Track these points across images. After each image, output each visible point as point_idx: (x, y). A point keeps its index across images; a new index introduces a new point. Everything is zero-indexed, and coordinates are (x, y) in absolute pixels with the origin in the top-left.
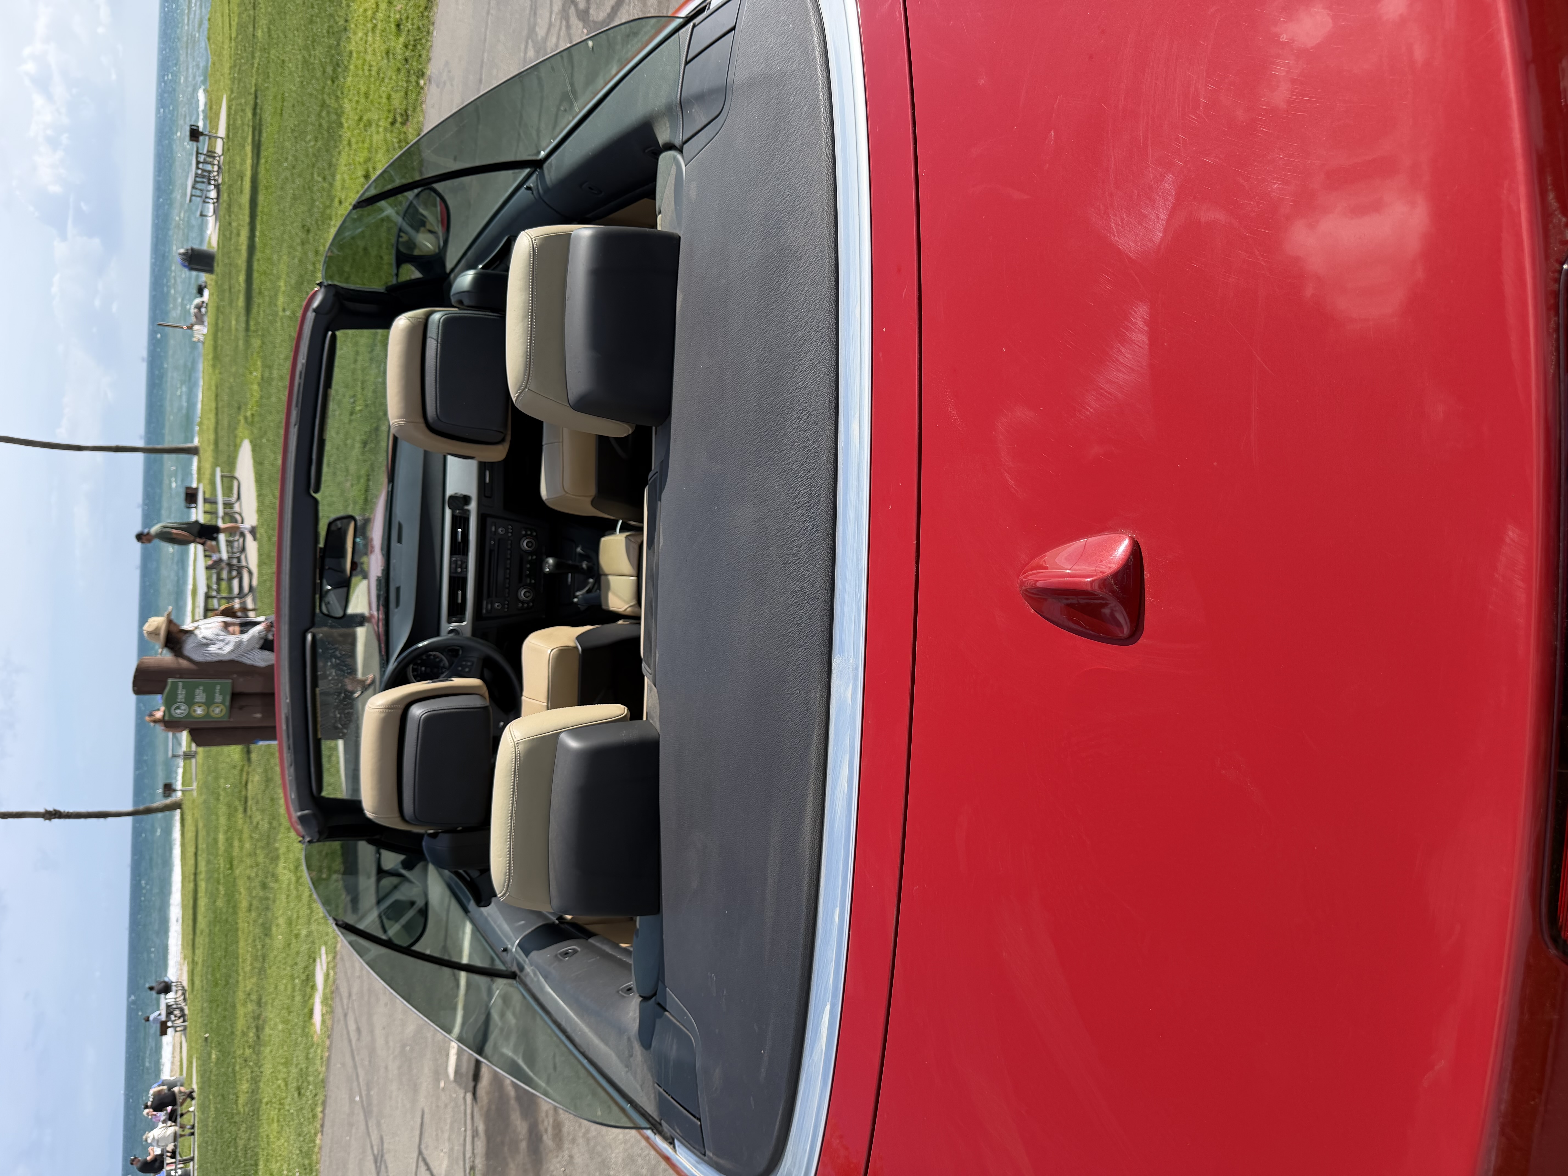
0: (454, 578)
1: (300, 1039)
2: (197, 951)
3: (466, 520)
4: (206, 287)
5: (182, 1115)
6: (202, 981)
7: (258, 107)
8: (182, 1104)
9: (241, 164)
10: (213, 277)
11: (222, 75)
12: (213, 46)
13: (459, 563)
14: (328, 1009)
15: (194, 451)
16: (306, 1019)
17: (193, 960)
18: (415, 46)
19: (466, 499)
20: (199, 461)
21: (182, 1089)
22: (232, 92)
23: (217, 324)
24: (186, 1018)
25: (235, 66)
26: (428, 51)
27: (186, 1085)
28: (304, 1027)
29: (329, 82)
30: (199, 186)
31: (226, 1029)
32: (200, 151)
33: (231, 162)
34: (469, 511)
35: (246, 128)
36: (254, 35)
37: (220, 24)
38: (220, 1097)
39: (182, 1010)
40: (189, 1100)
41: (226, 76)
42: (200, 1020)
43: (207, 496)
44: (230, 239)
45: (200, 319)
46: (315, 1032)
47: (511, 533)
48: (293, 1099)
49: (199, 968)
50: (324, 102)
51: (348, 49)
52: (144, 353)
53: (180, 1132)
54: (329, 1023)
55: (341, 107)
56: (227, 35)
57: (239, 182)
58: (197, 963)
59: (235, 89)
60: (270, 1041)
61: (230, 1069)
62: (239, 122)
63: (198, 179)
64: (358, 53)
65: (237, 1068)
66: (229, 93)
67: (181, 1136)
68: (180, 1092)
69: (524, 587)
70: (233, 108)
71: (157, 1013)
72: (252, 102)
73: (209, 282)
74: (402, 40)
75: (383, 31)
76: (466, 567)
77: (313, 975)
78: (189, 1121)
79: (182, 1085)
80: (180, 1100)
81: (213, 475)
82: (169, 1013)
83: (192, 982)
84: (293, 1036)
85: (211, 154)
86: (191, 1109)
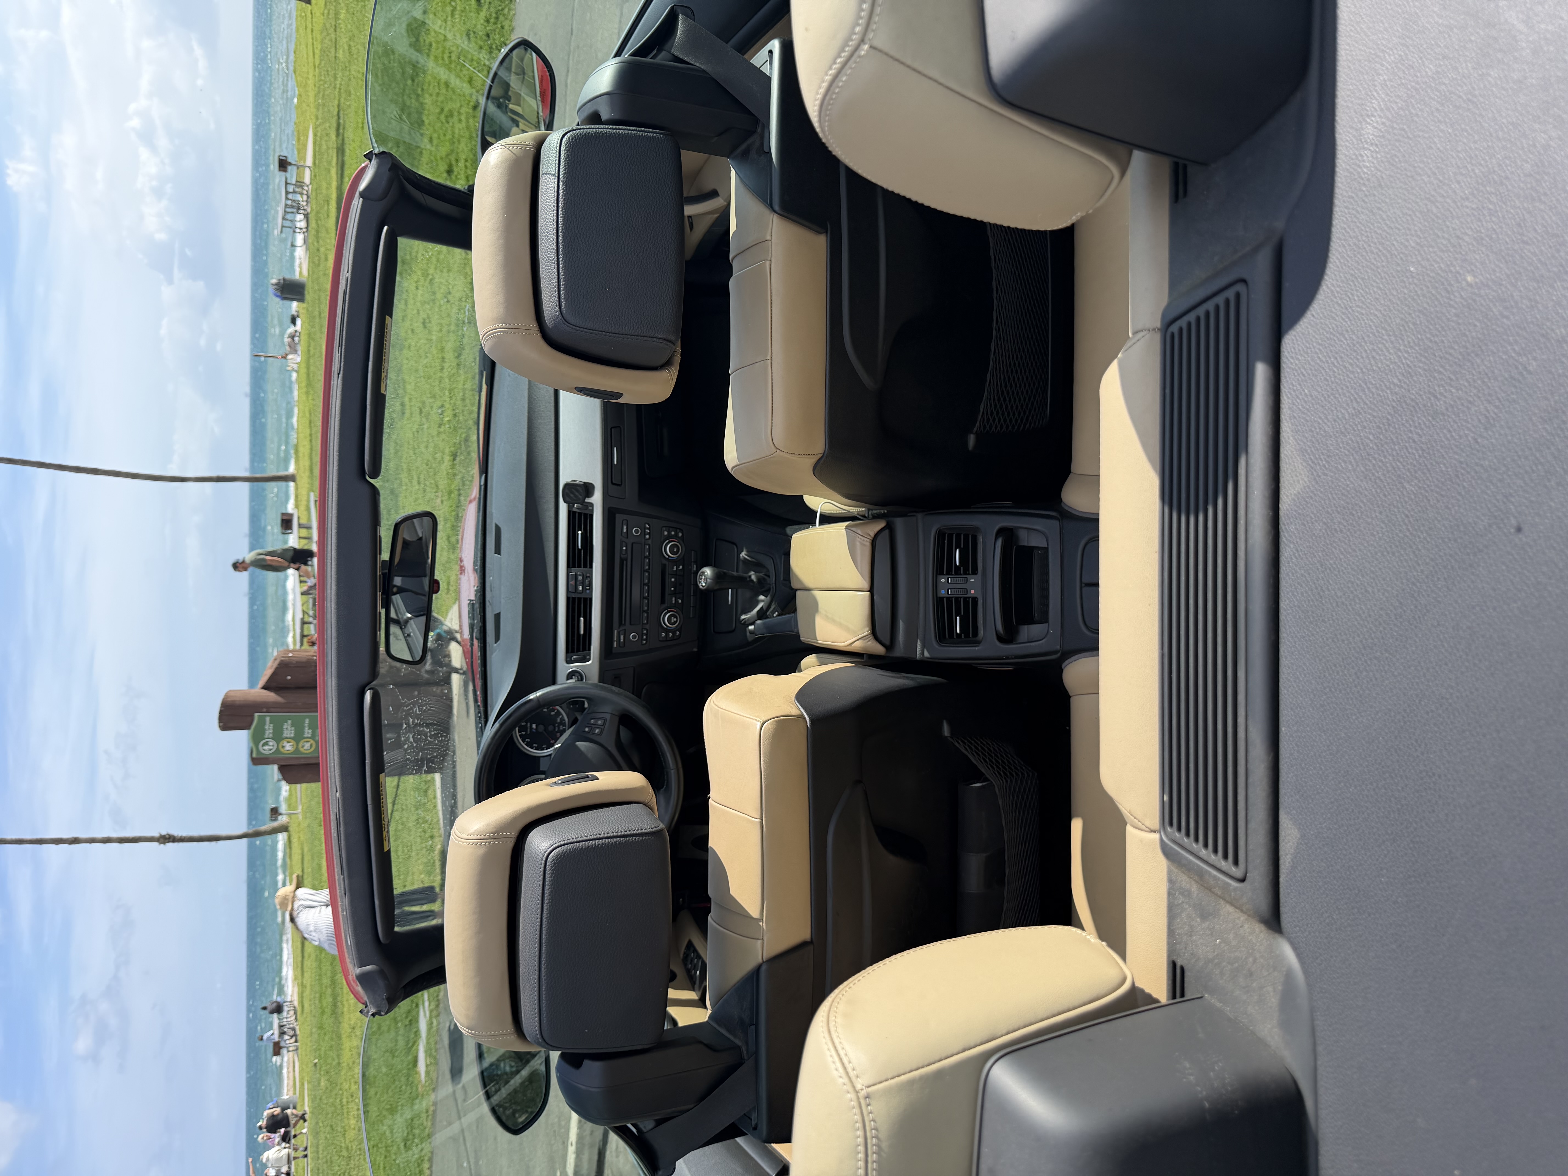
0: (574, 599)
1: (404, 1087)
2: (305, 975)
3: (588, 518)
4: (298, 316)
5: (295, 1136)
6: (310, 1005)
7: (341, 127)
8: (295, 1125)
9: (327, 189)
10: (304, 305)
11: (308, 106)
12: (299, 78)
13: (580, 578)
14: (432, 1061)
15: (291, 478)
16: (410, 1066)
17: (302, 983)
18: (497, 18)
19: (588, 489)
20: (297, 488)
21: (294, 1111)
22: (317, 118)
23: (309, 351)
24: (299, 1038)
25: (319, 92)
26: (511, 21)
27: (298, 1107)
28: (408, 1076)
29: (409, 82)
30: (289, 216)
31: (333, 1059)
32: (289, 181)
33: (317, 190)
34: (592, 505)
35: (330, 151)
36: (335, 57)
37: (305, 56)
38: (328, 1128)
39: (294, 1029)
40: (301, 1121)
41: (312, 105)
42: (309, 1044)
43: (302, 522)
44: (319, 265)
45: (293, 349)
46: (420, 1081)
47: (649, 534)
48: (399, 1148)
49: (307, 992)
50: (404, 103)
51: (427, 42)
52: (247, 389)
53: (293, 1154)
54: (433, 1075)
55: (422, 104)
56: (311, 64)
57: (326, 207)
58: (306, 987)
59: (320, 116)
60: (375, 1082)
61: (338, 1100)
62: (324, 147)
63: (288, 210)
64: (438, 42)
65: (345, 1100)
66: (314, 120)
67: (295, 1158)
68: (293, 1114)
69: (668, 609)
70: (319, 134)
71: (271, 1032)
72: (335, 125)
73: (301, 311)
74: (483, 14)
75: (462, 11)
76: (590, 584)
77: (417, 1021)
78: (302, 1142)
79: (295, 1108)
80: (292, 1122)
81: (308, 501)
82: (282, 1034)
83: (302, 1002)
84: (397, 1083)
85: (300, 184)
86: (304, 1131)
